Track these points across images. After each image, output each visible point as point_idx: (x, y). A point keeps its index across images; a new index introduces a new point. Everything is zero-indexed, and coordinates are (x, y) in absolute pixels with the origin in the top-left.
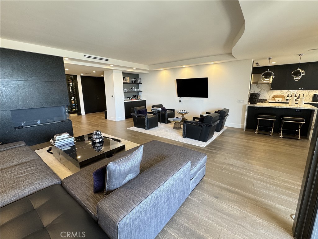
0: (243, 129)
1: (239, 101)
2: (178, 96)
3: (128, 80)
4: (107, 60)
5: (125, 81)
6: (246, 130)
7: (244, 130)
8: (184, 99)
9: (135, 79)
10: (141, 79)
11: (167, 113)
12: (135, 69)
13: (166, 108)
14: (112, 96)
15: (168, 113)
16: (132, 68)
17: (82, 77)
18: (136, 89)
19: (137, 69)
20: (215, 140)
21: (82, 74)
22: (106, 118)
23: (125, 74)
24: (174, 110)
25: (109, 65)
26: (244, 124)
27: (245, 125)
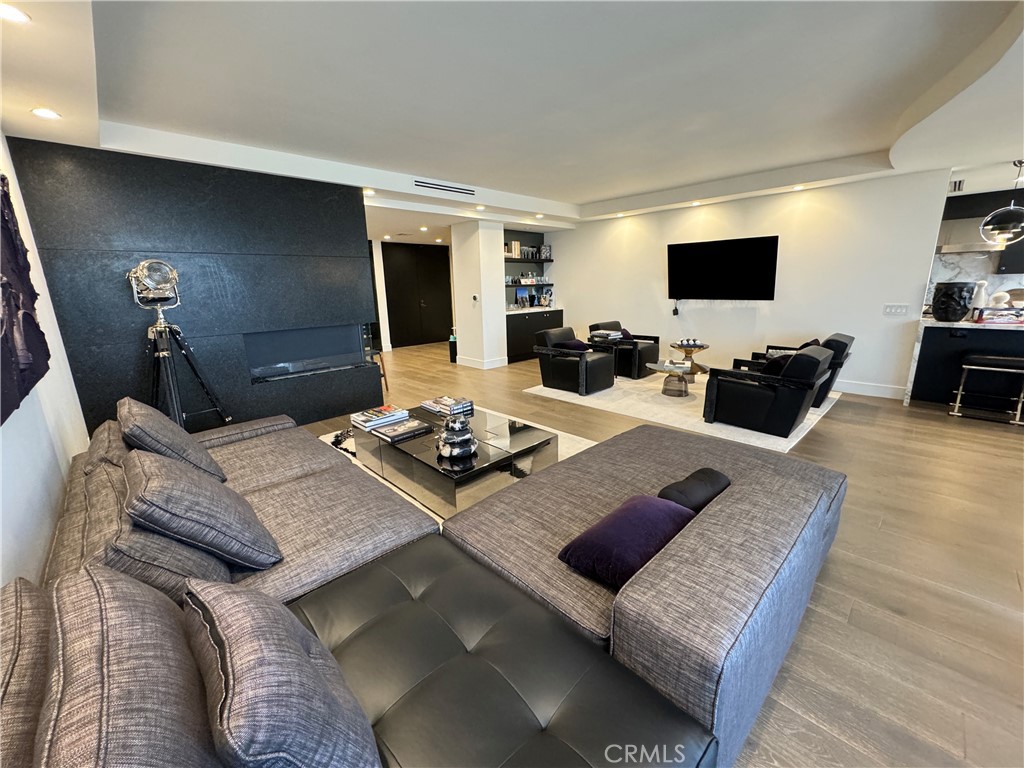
0: (902, 401)
1: (889, 311)
2: (670, 297)
3: (516, 250)
4: (471, 193)
5: (509, 255)
6: (911, 404)
7: (905, 404)
8: (689, 305)
9: (533, 247)
10: (550, 247)
11: (640, 347)
12: (541, 216)
13: (632, 333)
14: (475, 298)
15: (642, 349)
16: (532, 214)
17: (385, 245)
18: (537, 276)
19: (547, 217)
20: (812, 432)
21: (387, 238)
22: (453, 359)
23: (511, 234)
24: (656, 339)
25: (472, 206)
26: (905, 385)
27: (910, 386)
